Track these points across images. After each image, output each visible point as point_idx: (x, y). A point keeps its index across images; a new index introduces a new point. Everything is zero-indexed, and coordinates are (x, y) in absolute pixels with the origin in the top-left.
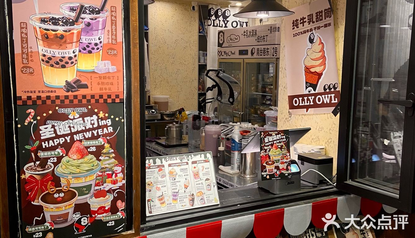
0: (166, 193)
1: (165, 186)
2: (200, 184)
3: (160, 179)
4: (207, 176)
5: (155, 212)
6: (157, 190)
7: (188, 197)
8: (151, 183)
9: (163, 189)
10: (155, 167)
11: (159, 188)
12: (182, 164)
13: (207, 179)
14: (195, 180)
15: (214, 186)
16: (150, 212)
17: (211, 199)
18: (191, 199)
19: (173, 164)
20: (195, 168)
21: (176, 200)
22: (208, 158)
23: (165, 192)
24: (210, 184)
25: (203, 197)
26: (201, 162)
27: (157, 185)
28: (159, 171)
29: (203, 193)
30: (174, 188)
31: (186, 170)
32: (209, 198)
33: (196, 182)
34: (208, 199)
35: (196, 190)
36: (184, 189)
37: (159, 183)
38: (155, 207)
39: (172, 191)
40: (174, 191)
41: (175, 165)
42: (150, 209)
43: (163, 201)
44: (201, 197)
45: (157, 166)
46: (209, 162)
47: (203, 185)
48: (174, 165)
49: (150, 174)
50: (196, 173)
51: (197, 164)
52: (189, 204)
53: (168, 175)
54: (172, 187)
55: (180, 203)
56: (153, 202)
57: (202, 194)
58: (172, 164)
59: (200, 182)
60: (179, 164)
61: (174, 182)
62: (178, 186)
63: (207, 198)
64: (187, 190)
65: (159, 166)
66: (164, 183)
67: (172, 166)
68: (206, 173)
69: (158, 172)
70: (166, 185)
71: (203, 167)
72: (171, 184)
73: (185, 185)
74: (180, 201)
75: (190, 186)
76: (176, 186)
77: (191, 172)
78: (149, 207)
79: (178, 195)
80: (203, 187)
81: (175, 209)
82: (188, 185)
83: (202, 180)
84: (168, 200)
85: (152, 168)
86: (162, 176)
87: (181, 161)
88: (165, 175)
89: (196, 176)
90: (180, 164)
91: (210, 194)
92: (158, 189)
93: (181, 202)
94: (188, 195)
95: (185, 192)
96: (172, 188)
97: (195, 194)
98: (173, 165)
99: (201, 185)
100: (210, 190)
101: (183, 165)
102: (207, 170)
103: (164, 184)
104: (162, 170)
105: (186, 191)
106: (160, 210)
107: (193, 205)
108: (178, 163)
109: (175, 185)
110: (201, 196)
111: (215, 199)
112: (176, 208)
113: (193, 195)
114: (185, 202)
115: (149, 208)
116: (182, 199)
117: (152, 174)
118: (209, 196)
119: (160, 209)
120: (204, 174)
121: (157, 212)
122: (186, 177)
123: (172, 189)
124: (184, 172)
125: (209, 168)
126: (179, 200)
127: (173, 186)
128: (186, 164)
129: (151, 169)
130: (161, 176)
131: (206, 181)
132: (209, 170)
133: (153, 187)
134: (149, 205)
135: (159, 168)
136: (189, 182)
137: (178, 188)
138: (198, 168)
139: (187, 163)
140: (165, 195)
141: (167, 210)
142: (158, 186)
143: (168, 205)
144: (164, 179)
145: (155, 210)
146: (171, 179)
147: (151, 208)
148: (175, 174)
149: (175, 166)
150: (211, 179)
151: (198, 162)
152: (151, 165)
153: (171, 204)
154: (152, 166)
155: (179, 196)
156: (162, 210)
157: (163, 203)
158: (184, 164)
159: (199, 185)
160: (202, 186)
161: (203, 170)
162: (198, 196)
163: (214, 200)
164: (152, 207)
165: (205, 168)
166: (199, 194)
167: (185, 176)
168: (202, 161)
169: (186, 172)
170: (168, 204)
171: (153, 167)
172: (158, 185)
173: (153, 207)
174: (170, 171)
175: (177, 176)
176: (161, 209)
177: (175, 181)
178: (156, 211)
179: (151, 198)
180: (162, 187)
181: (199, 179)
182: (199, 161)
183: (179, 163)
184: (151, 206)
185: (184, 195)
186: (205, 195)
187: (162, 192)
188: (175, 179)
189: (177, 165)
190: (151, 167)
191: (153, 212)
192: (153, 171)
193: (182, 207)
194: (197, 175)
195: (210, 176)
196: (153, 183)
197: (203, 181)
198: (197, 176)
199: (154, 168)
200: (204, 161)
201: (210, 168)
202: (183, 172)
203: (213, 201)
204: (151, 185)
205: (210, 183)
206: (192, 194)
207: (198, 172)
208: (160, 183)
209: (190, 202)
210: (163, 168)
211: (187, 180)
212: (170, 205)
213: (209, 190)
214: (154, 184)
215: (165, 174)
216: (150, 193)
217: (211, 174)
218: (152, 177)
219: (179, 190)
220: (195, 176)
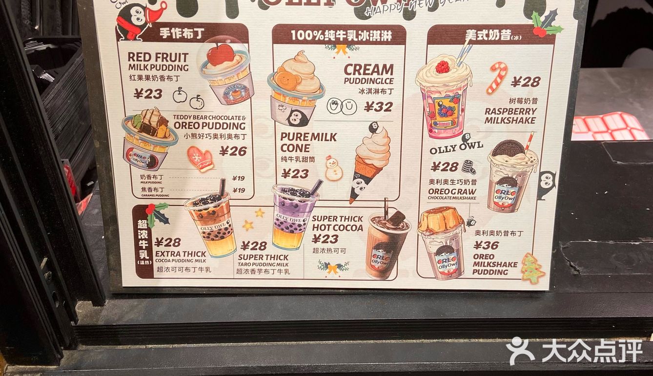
0: (244, 190)
1: (242, 151)
2: (454, 167)
3: (214, 107)
4: (513, 126)
5: (171, 274)
6: (192, 162)
7: (366, 224)
8: (163, 121)
9: (229, 166)
10: (188, 33)
11: (205, 155)
12: (364, 35)
13: (509, 148)
14: (430, 143)
15: (542, 192)
16: (145, 271)
17: (500, 255)
18: (383, 238)
19: (305, 27)
20: (443, 68)
21: (292, 229)
22: (554, 13)
23: (238, 184)
24: (523, 174)
25: (455, 238)
26: (494, 34)
27: (194, 135)
28: (214, 58)
29: (460, 221)
30: (293, 165)
31: (385, 76)
32: (490, 251)
33: (433, 151)
34: (481, 256)
35: (425, 194)
36: (348, 183)
37: (206, 130)
38: (172, 249)
39: (281, 180)
40: (289, 182)
41: (319, 35)
42: (143, 254)
43: (223, 224)
44: (440, 240)
45: (200, 30)
46: (550, 40)
47: (469, 176)
48: (308, 35)
49: (154, 72)
50: (447, 103)
51: (459, 47)
52: (363, 265)
53: (263, 93)
54: (284, 159)
55: (315, 251)
56: (165, 221)
57: (451, 223)
58: (297, 27)
59: (460, 157)
60: (341, 34)
61: (298, 136)
62: (320, 160)
63: (480, 251)
64: (368, 192)
65: (212, 31)
66: (239, 132)
67: (298, 42)
68: (510, 111)
69: (205, 66)
70: (247, 143)
71: (500, 70)
72: (280, 143)
73: (360, 160)
74: (316, 239)
75: (392, 167)
76: (305, 159)
77: (413, 91)
78: (143, 244)
79: (313, 206)
80: (469, 187)
81: (283, 275)
82: (378, 164)
83: (472, 146)
84: (248, 225)
85: (170, 39)
86: (226, 95)
87: (360, 14)
88: (245, 88)
89: (439, 119)
90: (352, 35)
91: (506, 233)
92: (197, 158)
93: (319, 245)
94: (367, 214)
95: (354, 196)
96: (283, 166)
97: (411, 218)
98: (301, 35)
99: (459, 174)
100: (512, 208)
101: (368, 42)
102: (520, 92)
103: (236, 136)
104: (230, 55)
105: (362, 195)
106: (201, 269)
107: (383, 273)
108: (336, 28)
109: (304, 154)
110: (446, 230)
111: (524, 264)
112: (286, 271)
113: (398, 218)
114: (343, 251)
115: (138, 248)
116: (331, 232)
117: (166, 73)
118: (492, 239)
119: (198, 265)
120: (492, 116)
121: (178, 274)
122: (373, 116)
123: (280, 172)
124: (366, 86)
125: (536, 82)
126: (309, 233)
127: (288, 154)
128: (388, 36)
129: (160, 39)
130: (221, 91)
131: (495, 153)
132: (538, 92)
133: (168, 145)
134: (144, 234)
135: (214, 45)
136: (388, 144)
137: (317, 171)
138: (462, 72)
139: (399, 36)
140: (238, 195)
141: (239, 271)
142: (204, 145)
143: (248, 252)
144: (241, 109)
145: (170, 265)
146: (283, 116)
147: (149, 250)
148: (307, 93)
149: (314, 42)
150: (535, 146)
151: (471, 35)
152: (160, 20)
153: (263, 246)
154: (170, 25)
155: (316, 212)
156: (208, 269)
157: (221, 235)
158: (376, 36)
159: (448, 175)
160: (466, 182)
161: (491, 91)
162: (428, 229)
163: (519, 266)
164: (155, 249)
165: (509, 79)
166: (434, 222)
167: (369, 107)
168: (500, 27)
169: (380, 87)
170: (245, 246)
171: (176, 32)
172: (201, 136)
173: (162, 248)
174: (282, 69)
175: (321, 104)
176: (203, 265)
177: (302, 130)
178: (174, 269)
179: (156, 202)
180: (224, 152)
181: (458, 141)
182: (479, 28)
183: (346, 28)
184: (154, 241)
185: (346, 212)
186: (471, 230)
187: (223, 182)
188: (304, 121)
189: (330, 35)
190: (165, 32)
191: (160, 269)
192: (178, 56)
193: (324, 273)
194: (447, 112)
195: (529, 127)
196: (171, 125)
197: (480, 157)
198: (448, 120)
199: (183, 40)
200: (516, 29)
201: (543, 83)
202: (360, 86)
203: (512, 272)
204: (161, 131)
205: (520, 168)
206: (391, 213)
207: (456, 99)
208: (214, 131)
209: (370, 258)
210: (236, 47)
211: (379, 137)
212: (258, 252)
213: (502, 208)
214: (181, 132)
215: (246, 83)
216: (152, 173)
217: (539, 121)
218: (168, 87)
219: (320, 182)
220: (432, 116)
